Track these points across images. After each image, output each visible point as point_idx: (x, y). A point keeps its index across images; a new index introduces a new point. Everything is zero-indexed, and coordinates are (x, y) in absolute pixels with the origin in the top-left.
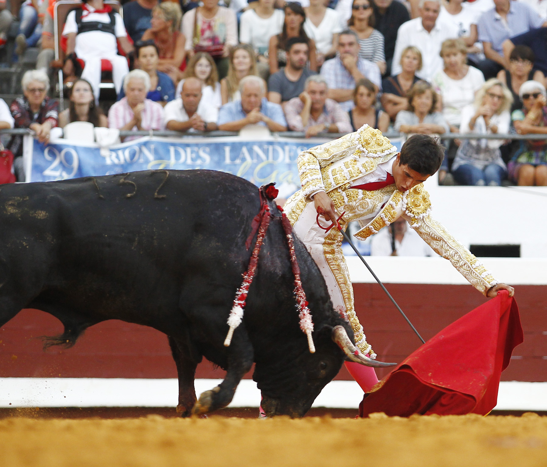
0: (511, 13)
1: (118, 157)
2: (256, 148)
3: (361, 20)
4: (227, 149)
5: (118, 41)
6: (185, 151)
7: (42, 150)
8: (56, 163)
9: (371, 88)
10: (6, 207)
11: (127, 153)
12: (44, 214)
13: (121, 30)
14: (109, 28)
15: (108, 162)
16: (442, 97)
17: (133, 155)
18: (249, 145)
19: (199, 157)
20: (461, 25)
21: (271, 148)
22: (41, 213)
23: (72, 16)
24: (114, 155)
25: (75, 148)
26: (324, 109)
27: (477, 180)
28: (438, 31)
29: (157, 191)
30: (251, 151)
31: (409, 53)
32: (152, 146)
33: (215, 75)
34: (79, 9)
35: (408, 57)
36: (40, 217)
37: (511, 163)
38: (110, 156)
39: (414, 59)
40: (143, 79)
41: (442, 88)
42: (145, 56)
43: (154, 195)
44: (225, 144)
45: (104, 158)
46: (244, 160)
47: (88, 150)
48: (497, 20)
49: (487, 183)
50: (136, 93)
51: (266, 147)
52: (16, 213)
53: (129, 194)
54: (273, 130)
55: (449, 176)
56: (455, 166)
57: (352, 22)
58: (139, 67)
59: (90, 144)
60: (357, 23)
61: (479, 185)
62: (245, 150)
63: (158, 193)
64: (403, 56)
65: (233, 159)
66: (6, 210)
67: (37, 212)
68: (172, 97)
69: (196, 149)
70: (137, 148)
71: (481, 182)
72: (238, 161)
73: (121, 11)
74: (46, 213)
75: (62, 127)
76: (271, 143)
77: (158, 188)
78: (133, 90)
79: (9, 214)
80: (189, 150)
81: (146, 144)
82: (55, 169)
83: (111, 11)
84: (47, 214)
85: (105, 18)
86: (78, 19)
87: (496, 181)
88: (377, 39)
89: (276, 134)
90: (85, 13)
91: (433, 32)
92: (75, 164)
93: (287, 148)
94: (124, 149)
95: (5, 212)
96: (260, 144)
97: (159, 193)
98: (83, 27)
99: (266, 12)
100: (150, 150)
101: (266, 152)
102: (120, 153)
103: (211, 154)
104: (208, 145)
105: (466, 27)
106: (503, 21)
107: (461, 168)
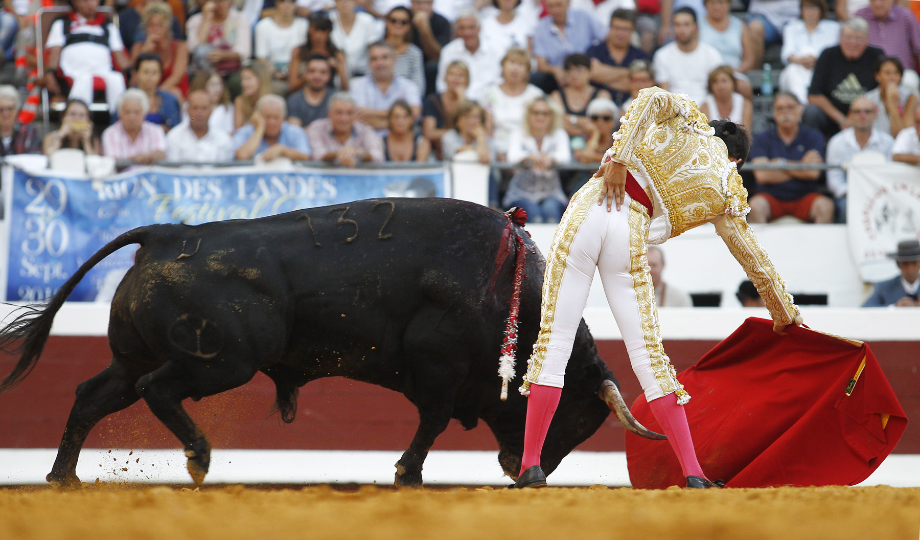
1: (113, 190)
2: (276, 181)
4: (241, 183)
5: (113, 55)
6: (192, 185)
7: (23, 183)
8: (40, 198)
9: (409, 110)
10: (208, 262)
11: (124, 187)
12: (255, 272)
13: (116, 42)
14: (103, 40)
15: (102, 196)
16: (493, 115)
17: (131, 188)
18: (267, 177)
19: (207, 191)
21: (292, 181)
22: (252, 272)
23: (58, 27)
24: (108, 189)
25: (63, 180)
26: (352, 132)
28: (484, 52)
29: (381, 230)
30: (269, 184)
31: (455, 70)
32: (154, 178)
33: (227, 96)
34: (67, 19)
35: (454, 73)
36: (251, 276)
38: (104, 190)
39: (460, 75)
40: (139, 101)
42: (147, 72)
43: (378, 236)
44: (237, 177)
45: (96, 193)
46: (260, 194)
47: (77, 183)
49: (545, 220)
50: (132, 116)
51: (286, 178)
52: (221, 270)
53: (349, 238)
54: (295, 159)
58: (136, 86)
59: (79, 175)
62: (262, 183)
63: (382, 232)
64: (449, 72)
65: (248, 193)
66: (208, 266)
67: (247, 271)
68: (178, 121)
69: (204, 181)
70: (135, 181)
71: (539, 219)
72: (254, 196)
73: (116, 19)
74: (257, 271)
75: (48, 155)
76: (292, 175)
77: (383, 227)
78: (127, 112)
79: (212, 270)
80: (196, 183)
81: (147, 176)
82: (40, 205)
83: (103, 21)
84: (259, 272)
85: (97, 31)
86: (67, 30)
89: (299, 164)
90: (74, 24)
91: (478, 54)
92: (63, 199)
93: (311, 180)
94: (120, 182)
95: (207, 268)
96: (280, 176)
97: (384, 233)
98: (72, 39)
99: (285, 21)
100: (150, 182)
101: (287, 185)
102: (116, 187)
103: (222, 187)
104: (219, 177)
106: (562, 36)
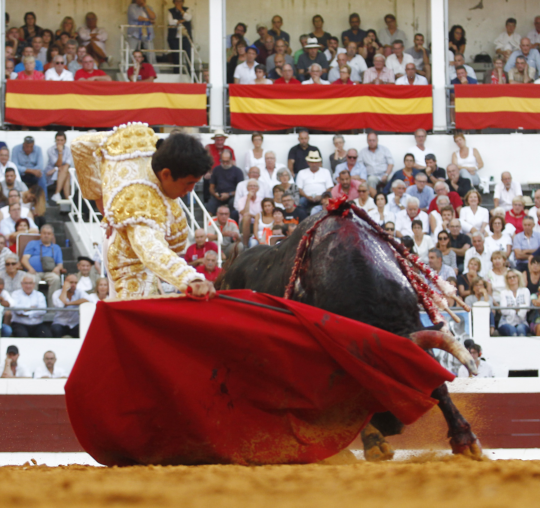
0: (532, 237)
3: (443, 246)
16: (491, 285)
20: (501, 245)
27: (513, 333)
28: (485, 254)
35: (472, 264)
37: (532, 324)
39: (475, 265)
41: (491, 280)
48: (525, 239)
49: (518, 335)
55: (496, 331)
56: (500, 325)
57: (438, 246)
60: (441, 247)
61: (514, 336)
71: (515, 334)
87: (523, 334)
88: (452, 256)
91: (483, 255)
105: (505, 247)
106: (528, 241)
107: (503, 326)
